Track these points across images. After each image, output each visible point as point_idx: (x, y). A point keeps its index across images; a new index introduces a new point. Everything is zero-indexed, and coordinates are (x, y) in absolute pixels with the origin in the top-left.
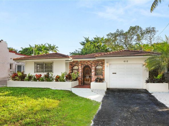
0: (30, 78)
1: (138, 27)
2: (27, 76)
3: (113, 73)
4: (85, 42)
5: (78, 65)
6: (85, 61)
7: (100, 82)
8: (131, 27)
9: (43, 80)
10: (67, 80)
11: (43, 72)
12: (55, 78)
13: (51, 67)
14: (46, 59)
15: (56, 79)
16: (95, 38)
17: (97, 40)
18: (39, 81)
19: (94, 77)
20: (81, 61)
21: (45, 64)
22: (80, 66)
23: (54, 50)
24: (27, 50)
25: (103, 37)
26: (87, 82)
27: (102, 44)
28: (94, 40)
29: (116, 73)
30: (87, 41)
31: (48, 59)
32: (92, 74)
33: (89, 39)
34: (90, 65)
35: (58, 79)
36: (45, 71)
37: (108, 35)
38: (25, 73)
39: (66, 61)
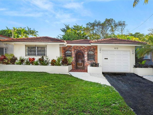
0: (22, 61)
1: (112, 19)
2: (19, 59)
3: (105, 59)
4: (66, 29)
5: (71, 50)
6: (78, 46)
7: (95, 66)
8: (106, 19)
9: (37, 64)
10: (63, 64)
11: (35, 55)
12: (50, 61)
13: (44, 51)
14: (40, 42)
15: (51, 63)
16: (75, 26)
17: (77, 28)
18: (33, 65)
19: (87, 61)
20: (74, 46)
21: (37, 47)
22: (73, 51)
23: (34, 34)
24: (4, 33)
25: (82, 26)
26: (80, 66)
27: (82, 32)
28: (73, 27)
29: (107, 59)
30: (68, 28)
31: (42, 42)
32: (85, 59)
33: (69, 26)
34: (83, 50)
35: (54, 63)
36: (38, 55)
37: (87, 24)
38: (16, 56)
39: (60, 45)
